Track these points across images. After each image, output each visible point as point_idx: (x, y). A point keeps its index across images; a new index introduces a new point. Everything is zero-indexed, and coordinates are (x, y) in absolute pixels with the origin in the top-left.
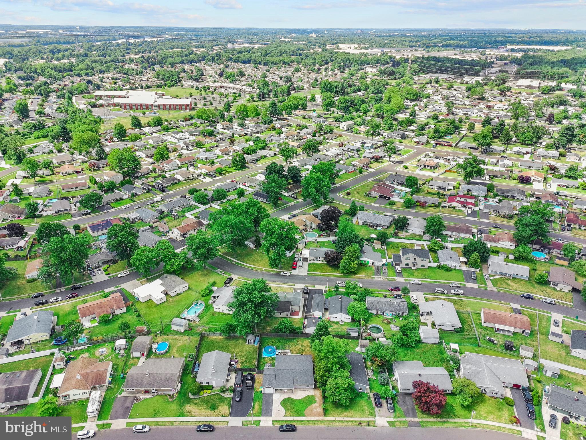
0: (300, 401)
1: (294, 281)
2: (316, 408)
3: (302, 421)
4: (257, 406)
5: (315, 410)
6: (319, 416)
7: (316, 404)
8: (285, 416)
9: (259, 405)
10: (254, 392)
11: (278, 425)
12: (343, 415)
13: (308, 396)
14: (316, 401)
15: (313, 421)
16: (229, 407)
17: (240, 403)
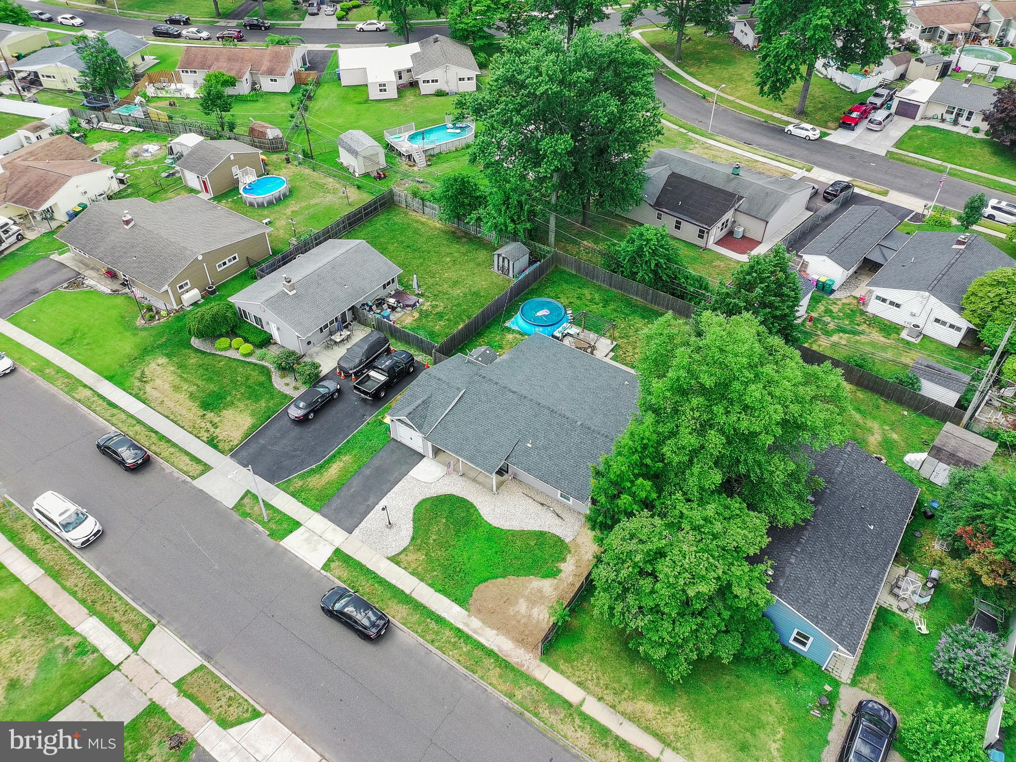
0: (494, 534)
1: (818, 158)
2: (536, 599)
3: (439, 620)
4: (334, 470)
5: (522, 606)
6: (521, 641)
7: (547, 586)
8: (395, 559)
9: (344, 470)
10: (370, 419)
11: (336, 579)
12: (629, 707)
13: (542, 534)
14: (554, 573)
15: (480, 646)
16: (254, 426)
17: (297, 430)
